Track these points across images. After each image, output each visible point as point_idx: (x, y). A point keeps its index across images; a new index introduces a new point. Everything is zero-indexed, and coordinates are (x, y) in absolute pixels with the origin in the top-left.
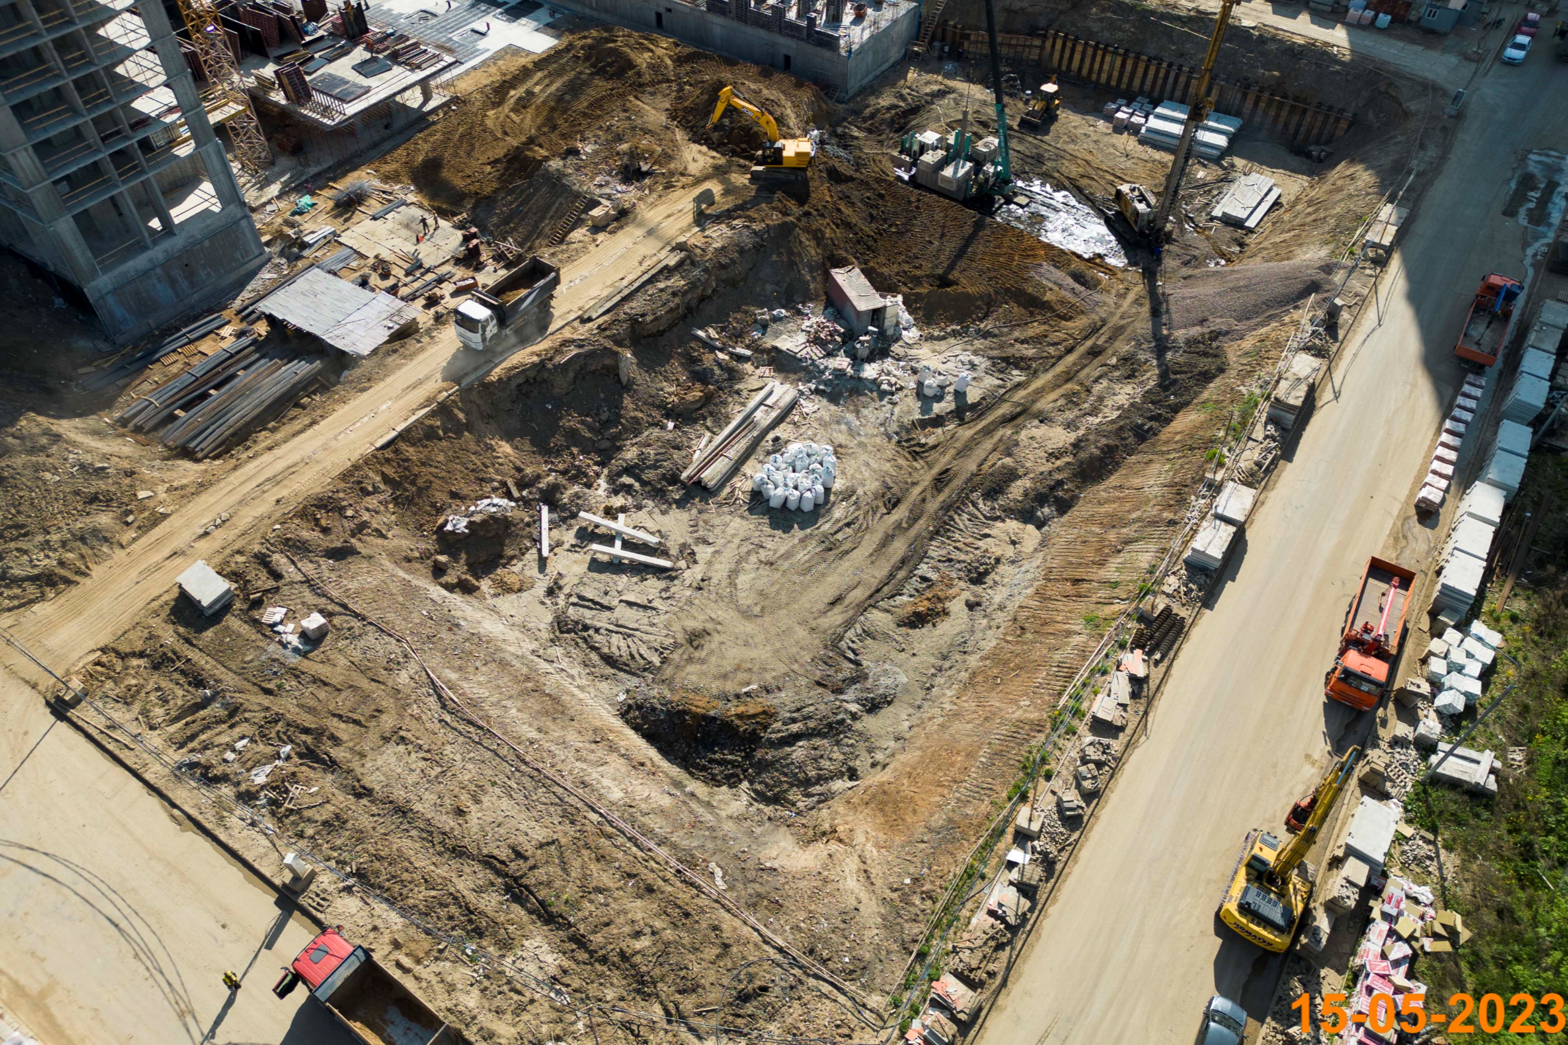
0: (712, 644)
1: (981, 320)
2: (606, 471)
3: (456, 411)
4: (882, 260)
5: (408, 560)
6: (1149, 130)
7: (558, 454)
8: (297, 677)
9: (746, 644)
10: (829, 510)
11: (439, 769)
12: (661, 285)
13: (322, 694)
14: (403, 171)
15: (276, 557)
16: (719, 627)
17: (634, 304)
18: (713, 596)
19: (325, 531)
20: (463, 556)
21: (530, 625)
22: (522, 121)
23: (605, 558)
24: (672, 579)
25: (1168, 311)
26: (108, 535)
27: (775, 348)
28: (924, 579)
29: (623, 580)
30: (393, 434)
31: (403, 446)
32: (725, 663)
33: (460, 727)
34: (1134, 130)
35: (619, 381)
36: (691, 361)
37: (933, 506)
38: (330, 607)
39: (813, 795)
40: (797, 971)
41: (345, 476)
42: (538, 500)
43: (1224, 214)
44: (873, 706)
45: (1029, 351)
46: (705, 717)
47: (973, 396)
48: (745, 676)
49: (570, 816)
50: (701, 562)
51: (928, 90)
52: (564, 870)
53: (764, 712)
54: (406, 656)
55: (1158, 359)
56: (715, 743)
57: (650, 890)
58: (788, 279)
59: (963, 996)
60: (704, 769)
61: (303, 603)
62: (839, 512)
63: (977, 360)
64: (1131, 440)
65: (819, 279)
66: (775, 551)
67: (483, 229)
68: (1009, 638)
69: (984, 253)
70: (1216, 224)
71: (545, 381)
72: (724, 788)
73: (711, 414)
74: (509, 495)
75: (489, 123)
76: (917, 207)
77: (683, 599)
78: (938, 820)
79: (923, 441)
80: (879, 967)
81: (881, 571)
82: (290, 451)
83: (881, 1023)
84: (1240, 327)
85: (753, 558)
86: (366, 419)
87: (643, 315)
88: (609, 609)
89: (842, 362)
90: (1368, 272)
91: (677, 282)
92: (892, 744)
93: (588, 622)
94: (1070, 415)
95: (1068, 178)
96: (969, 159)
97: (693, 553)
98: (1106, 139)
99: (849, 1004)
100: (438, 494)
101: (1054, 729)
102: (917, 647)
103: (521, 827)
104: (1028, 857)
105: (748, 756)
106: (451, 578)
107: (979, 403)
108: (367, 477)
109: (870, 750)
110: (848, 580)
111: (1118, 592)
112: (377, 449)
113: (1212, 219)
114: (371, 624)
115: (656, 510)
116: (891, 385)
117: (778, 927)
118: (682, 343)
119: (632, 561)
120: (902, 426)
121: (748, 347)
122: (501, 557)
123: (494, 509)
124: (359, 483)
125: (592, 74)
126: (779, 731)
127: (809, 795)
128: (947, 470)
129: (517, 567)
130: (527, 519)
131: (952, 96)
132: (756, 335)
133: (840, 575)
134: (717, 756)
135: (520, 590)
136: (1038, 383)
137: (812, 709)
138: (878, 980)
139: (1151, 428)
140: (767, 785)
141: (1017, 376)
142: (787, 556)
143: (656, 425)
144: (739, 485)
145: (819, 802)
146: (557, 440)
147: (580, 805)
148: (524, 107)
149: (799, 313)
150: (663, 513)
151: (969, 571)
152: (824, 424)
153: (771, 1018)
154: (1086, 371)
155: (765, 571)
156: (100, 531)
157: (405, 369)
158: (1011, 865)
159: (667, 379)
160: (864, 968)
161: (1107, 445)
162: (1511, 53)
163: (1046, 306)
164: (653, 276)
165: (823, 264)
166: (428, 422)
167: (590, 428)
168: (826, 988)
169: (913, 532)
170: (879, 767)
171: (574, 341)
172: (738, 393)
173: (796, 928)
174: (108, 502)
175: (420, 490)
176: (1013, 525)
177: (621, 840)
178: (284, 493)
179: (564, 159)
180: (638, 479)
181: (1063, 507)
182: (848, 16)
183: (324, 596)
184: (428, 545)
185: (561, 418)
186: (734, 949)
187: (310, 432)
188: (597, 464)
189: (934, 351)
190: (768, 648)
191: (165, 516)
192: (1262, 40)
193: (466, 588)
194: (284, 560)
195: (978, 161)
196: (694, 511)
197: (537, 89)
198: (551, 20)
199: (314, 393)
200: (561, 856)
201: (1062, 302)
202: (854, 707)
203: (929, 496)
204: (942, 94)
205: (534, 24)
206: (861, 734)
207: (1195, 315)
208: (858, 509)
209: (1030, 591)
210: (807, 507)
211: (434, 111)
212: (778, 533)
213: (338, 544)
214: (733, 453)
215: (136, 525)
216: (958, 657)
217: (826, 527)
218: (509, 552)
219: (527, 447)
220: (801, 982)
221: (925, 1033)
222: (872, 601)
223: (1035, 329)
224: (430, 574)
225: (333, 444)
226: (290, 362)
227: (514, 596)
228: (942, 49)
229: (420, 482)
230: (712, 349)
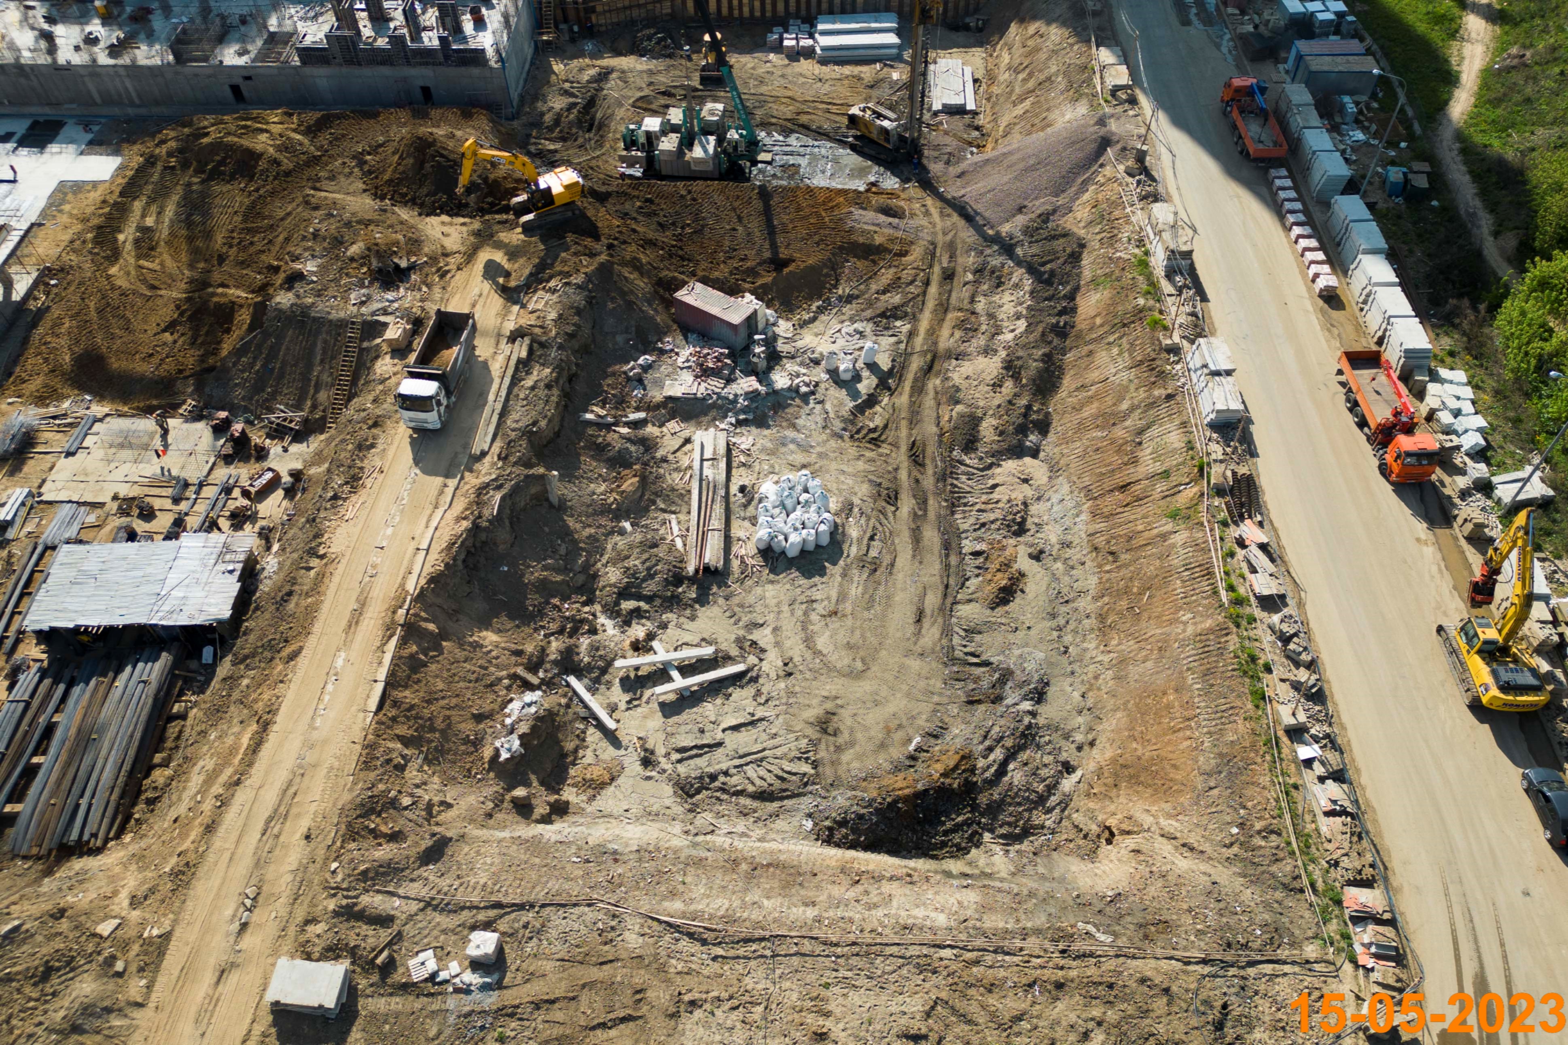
0: (845, 720)
1: (835, 286)
2: (598, 607)
3: (424, 625)
4: (704, 265)
5: (489, 816)
6: (824, 49)
7: (541, 614)
8: (512, 1015)
9: (876, 703)
10: (844, 534)
11: (760, 1009)
12: (529, 382)
13: (558, 1015)
14: (57, 383)
15: (365, 900)
16: (839, 702)
17: (514, 416)
18: (808, 675)
19: (395, 837)
20: (533, 777)
21: (655, 809)
22: (162, 264)
23: (672, 697)
24: (755, 680)
25: (977, 213)
26: (106, 1004)
27: (670, 398)
28: (976, 554)
29: (709, 709)
30: (379, 687)
31: (398, 694)
32: (873, 733)
33: (741, 952)
34: (809, 53)
35: (551, 506)
36: (599, 450)
37: (928, 481)
38: (482, 916)
39: (1054, 808)
40: (1232, 971)
41: (367, 764)
42: (558, 675)
43: (944, 106)
44: (1039, 696)
45: (896, 299)
46: (918, 795)
47: (884, 362)
48: (898, 736)
49: (926, 968)
50: (768, 647)
51: (586, 78)
52: (970, 1022)
53: (963, 758)
54: (614, 916)
55: (1011, 259)
56: (938, 814)
57: (1059, 986)
58: (633, 323)
59: (1374, 898)
60: (944, 844)
61: (444, 932)
62: (854, 532)
63: (858, 326)
64: (1056, 341)
65: (660, 308)
66: (828, 598)
67: (234, 410)
68: (1108, 568)
69: (792, 221)
70: (942, 117)
71: (484, 543)
72: (974, 851)
73: (657, 494)
74: (528, 686)
75: (120, 282)
76: (694, 199)
77: (782, 693)
78: (1206, 761)
79: (872, 425)
80: (1284, 920)
81: (933, 568)
82: (267, 773)
83: (1332, 968)
84: (1061, 201)
85: (814, 617)
86: (330, 687)
87: (534, 424)
88: (720, 744)
89: (747, 384)
90: (1131, 113)
91: (540, 373)
92: (1080, 720)
93: (711, 770)
94: (980, 341)
95: (788, 120)
96: (706, 132)
97: (754, 643)
98: (789, 70)
99: (1297, 969)
100: (462, 726)
101: (1238, 626)
102: (1028, 619)
103: (893, 1009)
104: (1316, 746)
105: (974, 808)
106: (541, 810)
107: (893, 367)
108: (391, 750)
109: (1067, 737)
110: (913, 591)
111: (1174, 479)
112: (376, 713)
113: (936, 114)
114: (543, 906)
115: (682, 620)
116: (807, 385)
117: (1185, 943)
118: (580, 435)
119: (700, 684)
120: (844, 420)
121: (638, 409)
122: (566, 756)
123: (533, 709)
124: (389, 761)
125: (203, 182)
126: (988, 767)
127: (1049, 811)
128: (914, 443)
129: (588, 757)
130: (563, 701)
131: (614, 75)
132: (638, 393)
133: (904, 589)
134: (949, 825)
135: (613, 779)
136: (924, 324)
137: (996, 729)
138: (1297, 932)
139: (1066, 323)
140: (1009, 824)
141: (902, 326)
142: (842, 597)
143: (611, 533)
144: (743, 552)
145: (1063, 811)
146: (533, 600)
147: (925, 950)
148: (152, 249)
149: (662, 352)
150: (693, 618)
151: (1008, 526)
152: (772, 453)
153: (1251, 1028)
154: (954, 295)
155: (834, 622)
156: (94, 1005)
157: (325, 607)
158: (1308, 763)
159: (591, 480)
160: (1276, 930)
161: (1044, 355)
163: (880, 250)
164: (513, 377)
165: (656, 292)
166: (406, 653)
167: (557, 570)
168: (1268, 968)
169: (931, 514)
170: (1086, 748)
171: (487, 485)
172: (664, 460)
173: (1199, 933)
174: (70, 964)
175: (443, 732)
176: (1010, 465)
177: (989, 958)
178: (304, 824)
179: (289, 289)
180: (639, 597)
181: (1043, 427)
182: (468, 27)
183: (463, 908)
184: (493, 787)
185: (523, 575)
186: (1174, 988)
187: (273, 738)
188: (585, 604)
189: (817, 335)
190: (899, 695)
191: (166, 937)
193: (560, 810)
194: (379, 898)
195: (718, 130)
196: (721, 601)
197: (150, 221)
198: (90, 136)
199: (181, 693)
200: (954, 1010)
201: (892, 240)
202: (1027, 706)
203: (919, 476)
204: (604, 75)
205: (72, 148)
206: (1048, 727)
207: (1010, 205)
208: (869, 519)
209: (1084, 517)
210: (825, 540)
211: (29, 295)
212: (817, 579)
213: (427, 843)
214: (717, 523)
215: (133, 968)
216: (1064, 609)
217: (854, 550)
218: (569, 746)
219: (509, 625)
220: (1244, 978)
221: (1373, 949)
222: (949, 600)
223: (886, 276)
224: (519, 818)
225: (315, 735)
226: (118, 671)
227: (612, 788)
228: (571, 30)
229: (439, 723)
230: (608, 427)
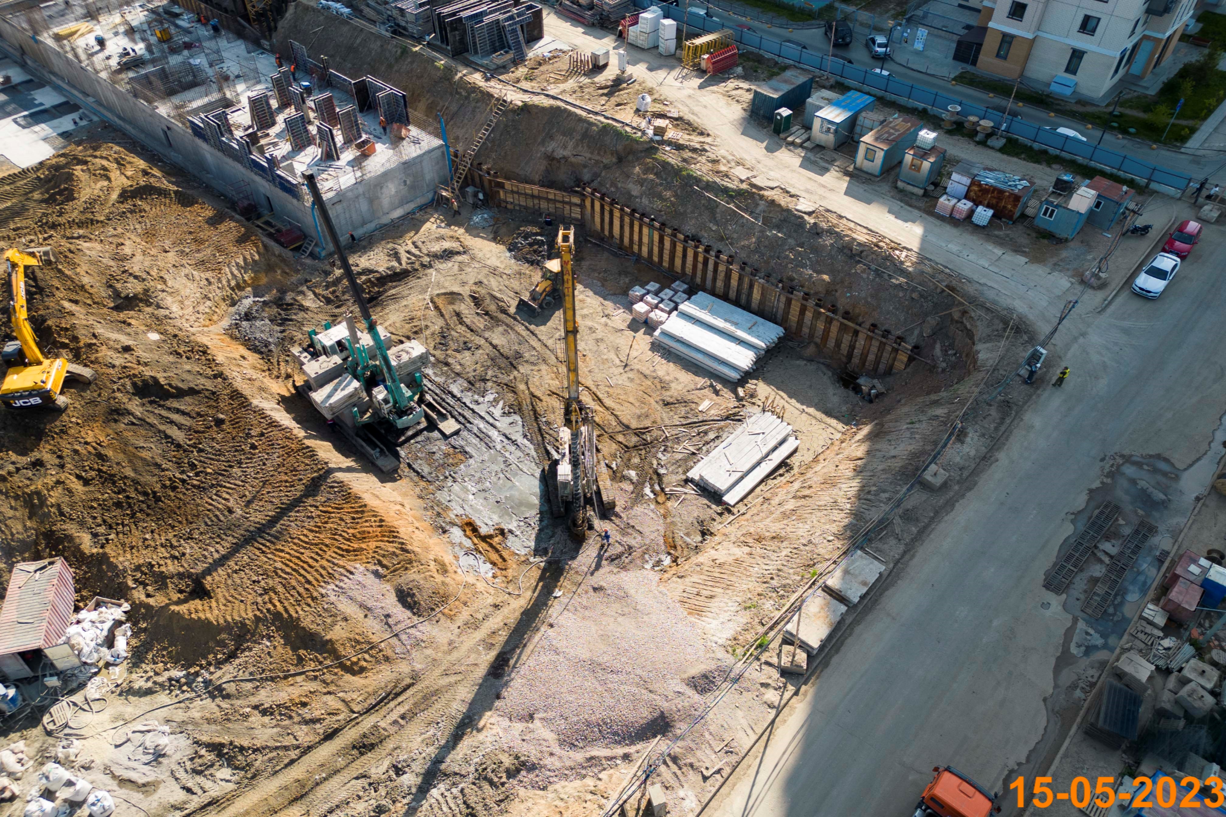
1: (219, 664)
6: (666, 332)
34: (651, 329)
43: (704, 476)
45: (265, 734)
51: (433, 249)
63: (173, 742)
70: (690, 490)
96: (364, 374)
113: (687, 482)
136: (249, 800)
141: (220, 783)
162: (1145, 281)
163: (327, 648)
192: (816, 232)
201: (359, 642)
205: (48, 132)
223: (296, 689)
